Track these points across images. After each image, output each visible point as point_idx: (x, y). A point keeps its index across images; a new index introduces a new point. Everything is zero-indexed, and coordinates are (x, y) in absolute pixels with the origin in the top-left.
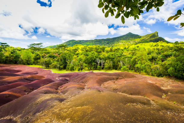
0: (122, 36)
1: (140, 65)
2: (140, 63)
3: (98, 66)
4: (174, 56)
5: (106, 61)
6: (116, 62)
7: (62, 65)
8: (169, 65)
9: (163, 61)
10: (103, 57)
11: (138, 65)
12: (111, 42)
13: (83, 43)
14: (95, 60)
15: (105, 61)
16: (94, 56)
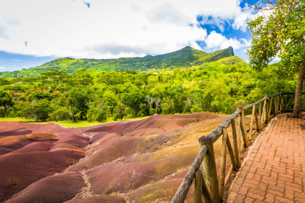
0: (175, 52)
1: (218, 102)
2: (218, 100)
3: (151, 109)
4: (259, 87)
5: (164, 99)
6: (180, 100)
7: (78, 112)
8: (255, 98)
9: (245, 95)
10: (157, 92)
11: (215, 103)
12: (154, 64)
13: (93, 65)
14: (143, 98)
15: (162, 99)
16: (140, 92)
